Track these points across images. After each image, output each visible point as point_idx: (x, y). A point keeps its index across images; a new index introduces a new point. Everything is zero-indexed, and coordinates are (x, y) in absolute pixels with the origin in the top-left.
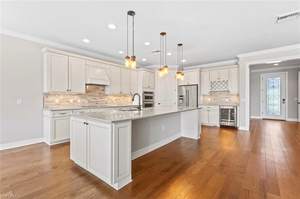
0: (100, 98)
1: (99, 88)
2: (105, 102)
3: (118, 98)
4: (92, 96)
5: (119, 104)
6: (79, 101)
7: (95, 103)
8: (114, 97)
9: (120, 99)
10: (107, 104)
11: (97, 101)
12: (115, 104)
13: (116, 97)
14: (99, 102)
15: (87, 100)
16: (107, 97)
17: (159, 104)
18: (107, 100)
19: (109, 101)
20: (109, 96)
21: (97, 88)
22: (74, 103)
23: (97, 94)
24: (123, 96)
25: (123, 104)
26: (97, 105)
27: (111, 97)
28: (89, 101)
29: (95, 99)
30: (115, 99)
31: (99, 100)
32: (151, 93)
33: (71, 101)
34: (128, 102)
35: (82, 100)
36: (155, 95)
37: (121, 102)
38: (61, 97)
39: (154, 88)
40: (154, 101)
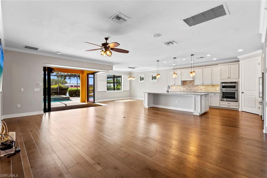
1: (192, 82)
2: (196, 90)
3: (206, 87)
4: (188, 86)
6: (182, 88)
7: (190, 90)
8: (202, 86)
9: (208, 88)
12: (203, 91)
13: (204, 86)
14: (192, 89)
15: (185, 88)
16: (197, 87)
17: (243, 93)
18: (197, 88)
19: (198, 89)
23: (191, 85)
24: (211, 86)
27: (200, 87)
28: (187, 89)
29: (190, 88)
30: (203, 88)
31: (192, 88)
32: (235, 83)
33: (179, 88)
34: (216, 90)
35: (183, 88)
36: (239, 85)
37: (209, 90)
38: (176, 87)
39: (238, 78)
40: (239, 90)
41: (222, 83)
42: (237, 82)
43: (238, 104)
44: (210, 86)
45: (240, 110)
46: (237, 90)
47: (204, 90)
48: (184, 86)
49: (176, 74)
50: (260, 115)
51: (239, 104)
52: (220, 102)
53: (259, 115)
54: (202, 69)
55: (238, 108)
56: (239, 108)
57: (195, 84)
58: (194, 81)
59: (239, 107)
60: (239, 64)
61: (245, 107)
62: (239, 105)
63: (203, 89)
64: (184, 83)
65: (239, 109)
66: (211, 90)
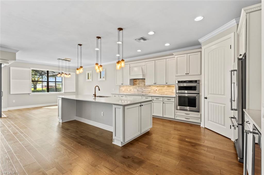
0: (145, 89)
1: (144, 81)
2: (148, 92)
3: (160, 88)
4: (139, 87)
5: (161, 94)
6: (132, 89)
7: (141, 92)
8: (156, 87)
9: (163, 90)
10: (150, 93)
11: (143, 91)
12: (157, 94)
13: (159, 87)
15: (136, 89)
16: (150, 88)
17: (206, 98)
18: (150, 90)
19: (152, 91)
20: (152, 87)
21: (143, 81)
22: (130, 91)
25: (167, 94)
26: (142, 93)
28: (138, 90)
29: (142, 89)
30: (156, 89)
31: (144, 90)
32: (196, 81)
33: (129, 90)
34: (173, 93)
35: (134, 89)
36: (201, 84)
37: (164, 92)
38: (125, 88)
39: (200, 74)
40: (201, 93)
41: (179, 82)
42: (199, 80)
43: (199, 116)
44: (166, 87)
45: (202, 125)
46: (199, 94)
47: (158, 92)
48: (134, 86)
49: (101, 66)
50: (233, 140)
51: (201, 115)
52: (176, 111)
53: (230, 139)
54: (154, 61)
55: (199, 121)
56: (202, 123)
57: (147, 84)
58: (145, 79)
59: (201, 121)
60: (201, 52)
61: (209, 121)
62: (201, 118)
63: (156, 91)
64: (135, 83)
65: (200, 123)
66: (167, 93)
